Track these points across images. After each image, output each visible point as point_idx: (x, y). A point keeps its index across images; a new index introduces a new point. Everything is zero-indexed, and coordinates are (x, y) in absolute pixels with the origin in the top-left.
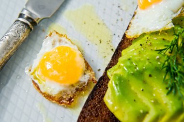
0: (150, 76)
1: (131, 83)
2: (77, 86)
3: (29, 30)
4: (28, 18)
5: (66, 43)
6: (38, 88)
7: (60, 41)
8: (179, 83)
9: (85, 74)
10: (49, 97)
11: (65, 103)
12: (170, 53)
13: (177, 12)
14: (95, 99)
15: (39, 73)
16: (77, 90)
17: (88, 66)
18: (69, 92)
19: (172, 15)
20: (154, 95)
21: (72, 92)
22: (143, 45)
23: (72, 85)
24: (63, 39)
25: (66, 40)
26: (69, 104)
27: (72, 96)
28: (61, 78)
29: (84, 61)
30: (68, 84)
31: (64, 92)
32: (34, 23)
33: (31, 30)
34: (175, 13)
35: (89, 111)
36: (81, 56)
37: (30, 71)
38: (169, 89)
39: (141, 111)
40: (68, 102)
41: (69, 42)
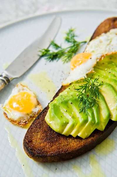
0: (71, 103)
1: (60, 107)
2: (31, 115)
3: (5, 84)
4: (5, 77)
5: (27, 90)
6: (7, 117)
7: (23, 90)
8: (87, 107)
9: (36, 107)
10: (13, 121)
11: (23, 124)
12: (85, 92)
13: (89, 70)
14: (40, 119)
15: (8, 107)
16: (31, 117)
17: (38, 103)
18: (26, 118)
19: (86, 71)
20: (72, 113)
21: (27, 118)
22: (70, 89)
23: (28, 114)
24: (25, 88)
25: (27, 89)
26: (25, 125)
27: (27, 120)
28: (21, 109)
29: (36, 100)
30: (25, 113)
31: (22, 118)
32: (8, 80)
33: (6, 84)
34: (88, 71)
35: (35, 125)
36: (35, 97)
37: (3, 106)
38: (81, 110)
39: (64, 122)
40: (24, 124)
41: (28, 90)
